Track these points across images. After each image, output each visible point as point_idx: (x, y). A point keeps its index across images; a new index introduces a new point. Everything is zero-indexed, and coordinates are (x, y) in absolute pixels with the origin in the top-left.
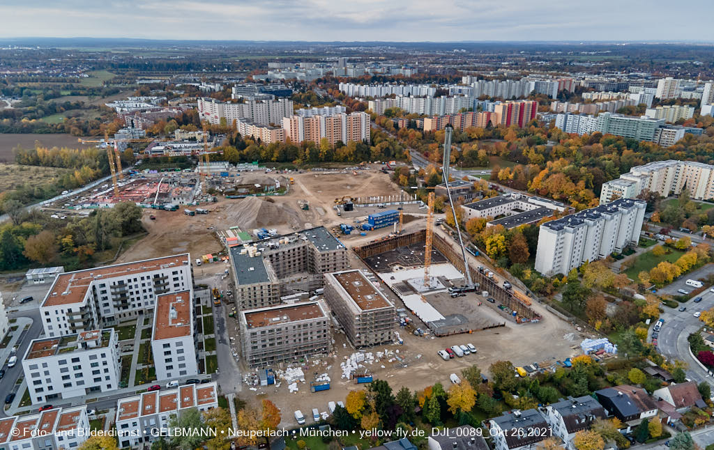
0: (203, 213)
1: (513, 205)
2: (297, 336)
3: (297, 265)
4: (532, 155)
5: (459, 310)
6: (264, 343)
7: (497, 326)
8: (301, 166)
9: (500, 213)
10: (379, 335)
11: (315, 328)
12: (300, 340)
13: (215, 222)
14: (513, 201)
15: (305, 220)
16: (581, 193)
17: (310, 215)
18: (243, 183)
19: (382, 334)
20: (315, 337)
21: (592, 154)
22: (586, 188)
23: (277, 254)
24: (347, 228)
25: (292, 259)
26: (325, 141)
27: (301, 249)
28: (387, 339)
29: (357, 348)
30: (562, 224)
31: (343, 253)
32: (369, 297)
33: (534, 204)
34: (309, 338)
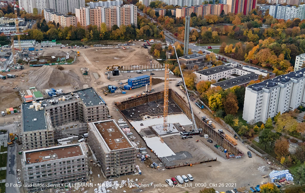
0: (12, 77)
1: (232, 71)
2: (63, 169)
3: (71, 116)
4: (250, 35)
5: (186, 148)
6: (38, 175)
7: (211, 161)
8: (86, 43)
9: (222, 77)
10: (124, 168)
11: (76, 163)
12: (65, 172)
13: (20, 84)
14: (232, 68)
15: (84, 82)
16: (282, 63)
17: (88, 79)
18: (44, 55)
19: (126, 167)
20: (76, 170)
21: (293, 34)
22: (285, 59)
23: (56, 108)
24: (113, 88)
25: (67, 112)
26: (104, 25)
27: (74, 104)
28: (129, 171)
29: (108, 177)
30: (262, 86)
31: (104, 107)
32: (118, 140)
33: (246, 71)
34: (72, 171)
